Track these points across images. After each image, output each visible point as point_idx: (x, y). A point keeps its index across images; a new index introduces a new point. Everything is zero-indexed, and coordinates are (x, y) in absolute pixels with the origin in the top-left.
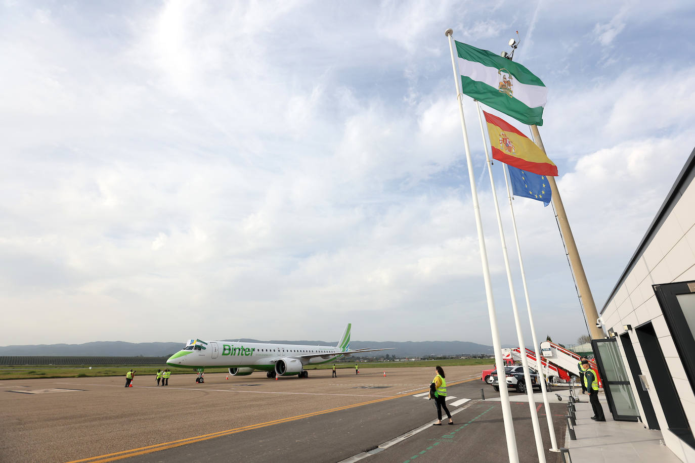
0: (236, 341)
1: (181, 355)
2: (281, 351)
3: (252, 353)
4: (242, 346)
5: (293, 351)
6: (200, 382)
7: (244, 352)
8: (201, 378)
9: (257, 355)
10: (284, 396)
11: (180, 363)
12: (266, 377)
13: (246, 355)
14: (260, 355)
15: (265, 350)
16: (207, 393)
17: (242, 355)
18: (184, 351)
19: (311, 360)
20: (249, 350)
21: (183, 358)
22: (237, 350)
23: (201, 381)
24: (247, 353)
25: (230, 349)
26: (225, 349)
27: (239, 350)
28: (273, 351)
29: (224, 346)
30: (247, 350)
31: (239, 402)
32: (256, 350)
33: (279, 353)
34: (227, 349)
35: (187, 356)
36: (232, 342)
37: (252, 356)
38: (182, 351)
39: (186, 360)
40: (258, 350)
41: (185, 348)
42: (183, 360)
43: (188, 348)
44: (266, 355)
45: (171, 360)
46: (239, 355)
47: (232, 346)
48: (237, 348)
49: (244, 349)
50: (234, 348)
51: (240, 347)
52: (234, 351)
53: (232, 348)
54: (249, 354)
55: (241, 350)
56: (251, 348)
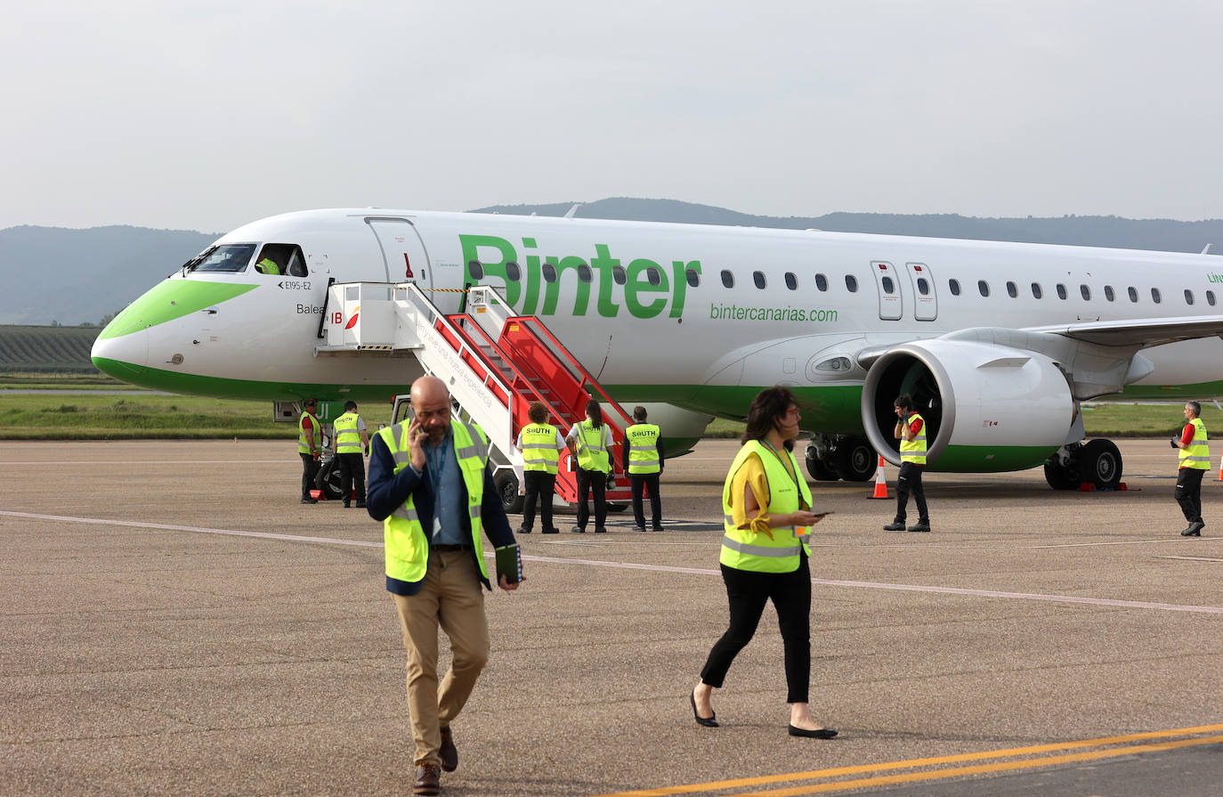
1: (176, 309)
2: (906, 284)
3: (679, 304)
4: (602, 249)
5: (998, 289)
6: (328, 495)
7: (618, 293)
9: (718, 313)
11: (178, 359)
13: (640, 312)
14: (741, 314)
15: (775, 280)
17: (608, 309)
18: (197, 277)
19: (1148, 362)
20: (655, 277)
21: (195, 323)
22: (569, 278)
24: (646, 298)
25: (512, 272)
26: (475, 270)
27: (584, 274)
28: (837, 283)
29: (469, 242)
30: (643, 276)
31: (596, 629)
32: (711, 277)
33: (890, 305)
34: (493, 270)
35: (213, 312)
36: (531, 217)
37: (680, 321)
38: (177, 277)
39: (213, 339)
40: (727, 279)
41: (197, 258)
42: (195, 342)
43: (216, 259)
44: (791, 314)
45: (116, 338)
46: (580, 308)
47: (529, 243)
48: (569, 261)
49: (615, 268)
50: (543, 261)
51: (588, 255)
52: (543, 283)
53: (532, 261)
54: (660, 304)
55: (596, 273)
56: (674, 262)
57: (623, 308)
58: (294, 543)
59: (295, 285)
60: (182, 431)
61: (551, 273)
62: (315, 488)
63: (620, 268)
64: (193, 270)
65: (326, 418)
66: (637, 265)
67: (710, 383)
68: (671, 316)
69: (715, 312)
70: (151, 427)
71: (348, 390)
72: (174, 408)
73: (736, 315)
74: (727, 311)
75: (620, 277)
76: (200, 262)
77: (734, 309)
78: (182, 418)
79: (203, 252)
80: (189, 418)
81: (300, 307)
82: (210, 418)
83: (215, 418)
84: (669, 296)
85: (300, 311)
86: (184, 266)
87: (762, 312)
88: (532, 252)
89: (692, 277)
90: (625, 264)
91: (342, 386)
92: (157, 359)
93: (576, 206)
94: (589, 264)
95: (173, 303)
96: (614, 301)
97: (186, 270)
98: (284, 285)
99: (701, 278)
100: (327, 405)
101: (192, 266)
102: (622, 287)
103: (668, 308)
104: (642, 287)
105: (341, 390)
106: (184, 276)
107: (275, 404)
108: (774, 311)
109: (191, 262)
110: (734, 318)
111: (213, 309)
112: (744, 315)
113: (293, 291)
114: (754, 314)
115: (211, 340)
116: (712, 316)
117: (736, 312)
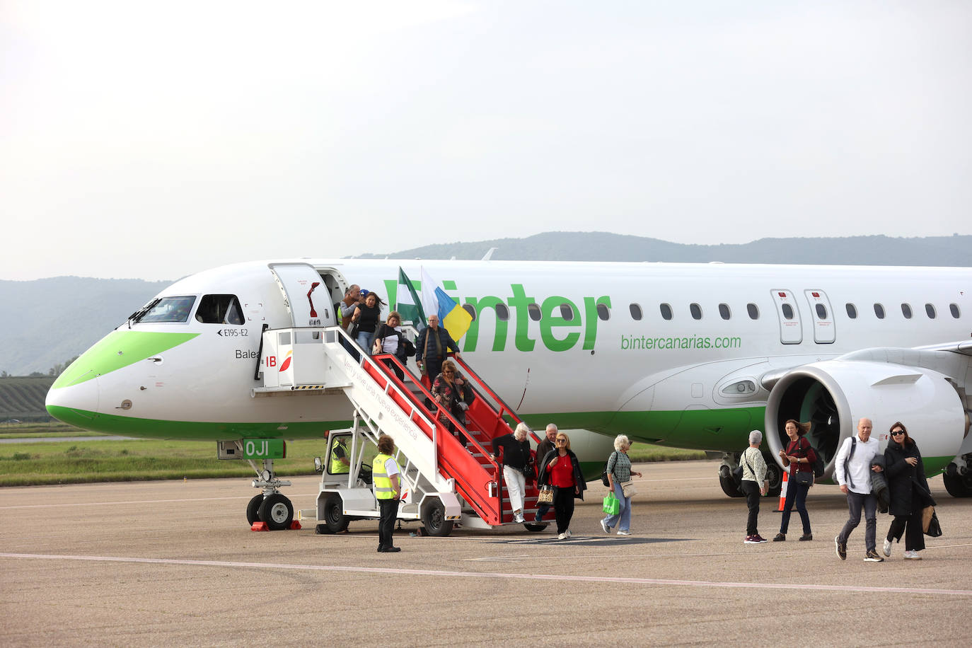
0: (472, 251)
1: (123, 359)
2: (805, 310)
4: (518, 289)
5: (894, 311)
6: (271, 526)
7: (534, 328)
8: (277, 498)
9: (628, 343)
10: (792, 603)
11: (127, 405)
14: (649, 343)
15: (681, 312)
16: (310, 584)
17: (525, 344)
18: (144, 328)
21: (140, 371)
22: (488, 317)
23: (280, 520)
24: (560, 333)
27: (502, 312)
28: (739, 312)
30: (557, 312)
32: (619, 311)
33: (791, 330)
35: (158, 360)
36: (451, 261)
37: (593, 353)
38: (123, 328)
39: (159, 385)
40: (636, 312)
41: (141, 310)
42: (142, 389)
43: (159, 311)
44: (697, 342)
45: (69, 387)
46: (499, 345)
47: (451, 285)
48: (487, 301)
49: (530, 305)
50: (463, 302)
51: (505, 295)
54: (573, 338)
55: (512, 311)
56: (585, 298)
57: (539, 343)
58: (238, 568)
59: (232, 332)
60: (133, 474)
61: (470, 312)
62: (258, 520)
63: (535, 305)
64: (138, 322)
65: (267, 454)
66: (551, 302)
67: (622, 410)
68: (585, 348)
69: (625, 343)
70: (103, 471)
71: (286, 428)
72: (125, 452)
73: (645, 346)
74: (637, 342)
75: (535, 313)
76: (144, 314)
77: (643, 339)
78: (133, 461)
79: (147, 305)
80: (139, 461)
81: (238, 352)
82: (160, 461)
83: (165, 460)
84: (581, 330)
85: (239, 356)
86: (130, 319)
87: (670, 341)
88: (452, 294)
89: (603, 312)
90: (539, 302)
91: (279, 424)
92: (108, 405)
93: (492, 250)
94: (506, 303)
95: (120, 353)
96: (530, 337)
97: (131, 321)
98: (223, 333)
99: (611, 311)
100: (267, 442)
101: (137, 318)
102: (537, 323)
103: (581, 341)
104: (556, 322)
105: (280, 428)
106: (130, 328)
107: (218, 443)
108: (681, 340)
109: (135, 314)
110: (643, 348)
111: (157, 357)
112: (653, 345)
113: (231, 338)
114: (662, 343)
115: (157, 386)
116: (622, 347)
117: (645, 342)
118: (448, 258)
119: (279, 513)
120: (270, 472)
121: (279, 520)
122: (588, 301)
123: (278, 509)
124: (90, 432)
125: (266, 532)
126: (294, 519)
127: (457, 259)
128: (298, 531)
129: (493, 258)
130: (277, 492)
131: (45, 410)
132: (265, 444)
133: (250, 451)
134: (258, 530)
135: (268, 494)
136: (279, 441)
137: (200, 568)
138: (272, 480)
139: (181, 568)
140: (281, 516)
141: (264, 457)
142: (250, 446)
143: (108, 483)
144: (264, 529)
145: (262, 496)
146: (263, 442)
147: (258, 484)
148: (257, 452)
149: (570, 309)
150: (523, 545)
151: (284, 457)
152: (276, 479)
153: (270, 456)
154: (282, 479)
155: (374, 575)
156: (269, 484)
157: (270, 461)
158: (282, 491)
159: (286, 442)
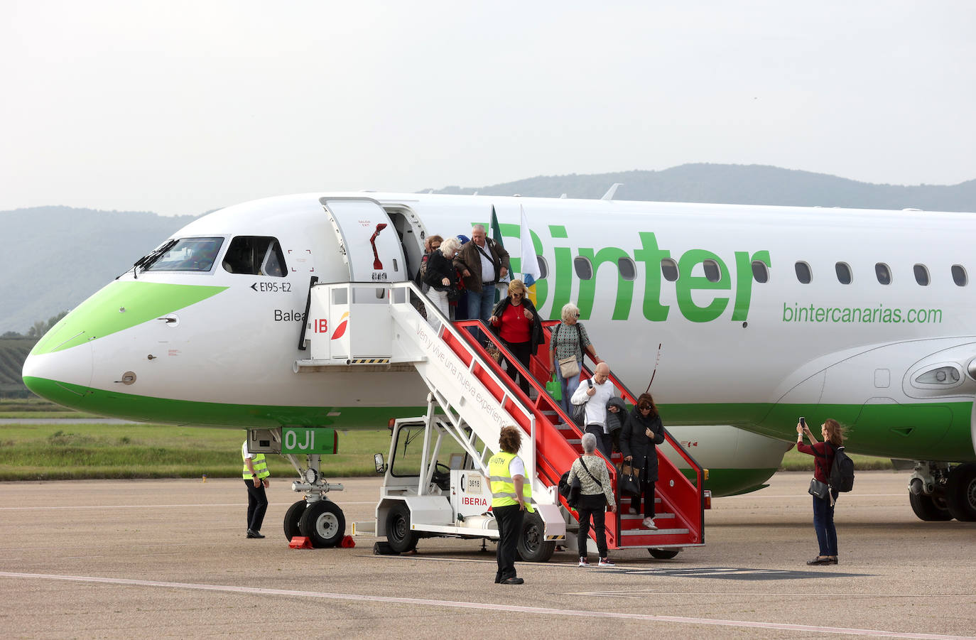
1: (126, 318)
3: (743, 304)
4: (648, 238)
6: (315, 542)
7: (668, 291)
8: (325, 506)
9: (791, 313)
11: (130, 378)
12: (907, 512)
13: (695, 314)
14: (819, 315)
15: (863, 273)
16: (365, 620)
17: (655, 312)
18: (154, 278)
20: (713, 271)
21: (148, 335)
22: (607, 274)
23: (328, 534)
24: (703, 297)
27: (626, 268)
28: (941, 276)
30: (698, 271)
32: (781, 271)
35: (171, 320)
36: (560, 199)
37: (745, 325)
38: (128, 278)
39: (172, 353)
40: (803, 272)
41: (151, 254)
42: (150, 357)
43: (175, 256)
44: (883, 315)
45: (52, 354)
46: (621, 311)
47: (558, 232)
48: (607, 254)
49: (664, 260)
50: (575, 254)
51: (631, 247)
52: (576, 280)
53: (562, 253)
54: (719, 305)
55: (640, 267)
56: (736, 253)
57: (675, 311)
58: (269, 597)
59: (270, 286)
60: (136, 468)
61: (584, 268)
62: (299, 534)
63: (671, 261)
64: (146, 269)
65: (312, 448)
66: (692, 257)
67: (780, 402)
68: (735, 318)
69: (788, 312)
70: (97, 464)
71: (338, 414)
72: (126, 440)
73: (814, 318)
74: (804, 312)
75: (671, 271)
76: (154, 259)
77: (812, 309)
78: (137, 452)
79: (159, 247)
80: (144, 452)
81: (278, 313)
82: (172, 452)
83: (178, 452)
84: (731, 294)
85: (278, 318)
86: (136, 265)
87: (847, 312)
88: (561, 243)
89: (760, 271)
90: (676, 257)
91: (329, 409)
92: (104, 379)
93: (615, 186)
94: (632, 256)
95: (122, 309)
96: (663, 302)
97: (138, 268)
98: (258, 287)
99: (771, 271)
100: (313, 432)
101: (146, 264)
102: (673, 284)
103: (730, 309)
104: (698, 284)
105: (330, 414)
106: (136, 277)
107: (249, 432)
108: (862, 311)
109: (144, 259)
110: (812, 320)
111: (171, 316)
112: (825, 317)
113: (269, 294)
114: (837, 315)
115: (170, 354)
116: (784, 319)
117: (814, 312)
118: (558, 196)
119: (326, 526)
120: (315, 472)
121: (326, 534)
122: (741, 256)
123: (326, 520)
124: (80, 413)
125: (309, 551)
126: (346, 534)
127: (569, 197)
128: (351, 550)
129: (618, 196)
130: (325, 498)
131: (20, 381)
132: (310, 434)
133: (290, 444)
134: (299, 547)
135: (313, 500)
136: (330, 431)
137: (220, 595)
138: (318, 483)
139: (195, 595)
140: (328, 530)
141: (308, 452)
142: (291, 436)
143: (103, 480)
144: (306, 546)
145: (304, 502)
146: (307, 432)
147: (300, 487)
148: (300, 444)
149: (716, 266)
150: (646, 577)
151: (335, 452)
152: (323, 481)
153: (316, 451)
154: (331, 482)
155: (449, 610)
156: (314, 487)
157: (316, 457)
158: (332, 497)
159: (337, 431)
